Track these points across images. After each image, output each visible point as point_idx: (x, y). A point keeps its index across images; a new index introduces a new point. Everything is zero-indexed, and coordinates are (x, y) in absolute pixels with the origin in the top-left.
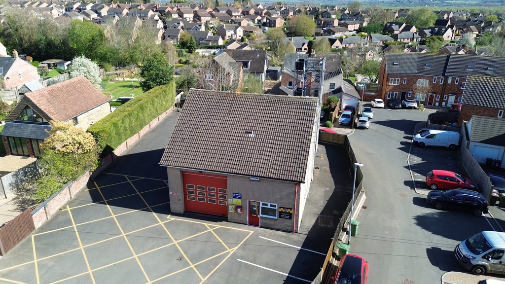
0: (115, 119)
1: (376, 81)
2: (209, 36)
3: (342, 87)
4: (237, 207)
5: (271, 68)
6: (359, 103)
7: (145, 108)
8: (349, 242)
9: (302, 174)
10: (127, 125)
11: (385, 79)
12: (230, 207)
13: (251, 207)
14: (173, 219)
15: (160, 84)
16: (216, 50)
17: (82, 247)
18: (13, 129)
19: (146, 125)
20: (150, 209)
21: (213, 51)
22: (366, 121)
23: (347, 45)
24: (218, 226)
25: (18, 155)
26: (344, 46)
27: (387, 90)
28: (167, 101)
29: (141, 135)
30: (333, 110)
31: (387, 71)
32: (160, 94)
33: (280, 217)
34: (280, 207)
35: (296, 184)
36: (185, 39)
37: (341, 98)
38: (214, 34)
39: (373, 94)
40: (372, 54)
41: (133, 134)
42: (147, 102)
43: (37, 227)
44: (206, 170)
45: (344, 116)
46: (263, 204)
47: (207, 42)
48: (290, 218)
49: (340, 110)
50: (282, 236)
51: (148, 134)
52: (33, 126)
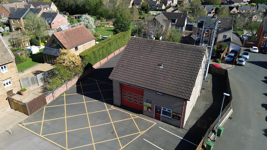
0: (95, 50)
1: (255, 35)
2: (157, 4)
3: (231, 38)
4: (149, 108)
5: (189, 24)
6: (241, 49)
7: (112, 44)
8: (215, 140)
9: (188, 95)
10: (101, 53)
11: (262, 35)
12: (144, 107)
13: (156, 109)
14: (114, 108)
15: (123, 31)
16: (160, 12)
17: (66, 117)
18: (47, 51)
19: (111, 53)
20: (104, 101)
21: (158, 12)
22: (243, 61)
23: (241, 11)
24: (137, 116)
25: (49, 63)
26: (239, 11)
27: (262, 42)
28: (125, 41)
29: (109, 58)
30: (222, 52)
31: (263, 30)
32: (121, 37)
33: (173, 117)
34: (174, 112)
35: (184, 101)
36: (144, 5)
37: (229, 45)
38: (161, 3)
39: (252, 43)
40: (257, 17)
41: (104, 57)
42: (113, 41)
43: (48, 103)
44: (132, 85)
45: (229, 56)
46: (163, 109)
47: (156, 7)
48: (179, 120)
49: (228, 52)
50: (173, 129)
51: (113, 58)
52: (56, 50)
